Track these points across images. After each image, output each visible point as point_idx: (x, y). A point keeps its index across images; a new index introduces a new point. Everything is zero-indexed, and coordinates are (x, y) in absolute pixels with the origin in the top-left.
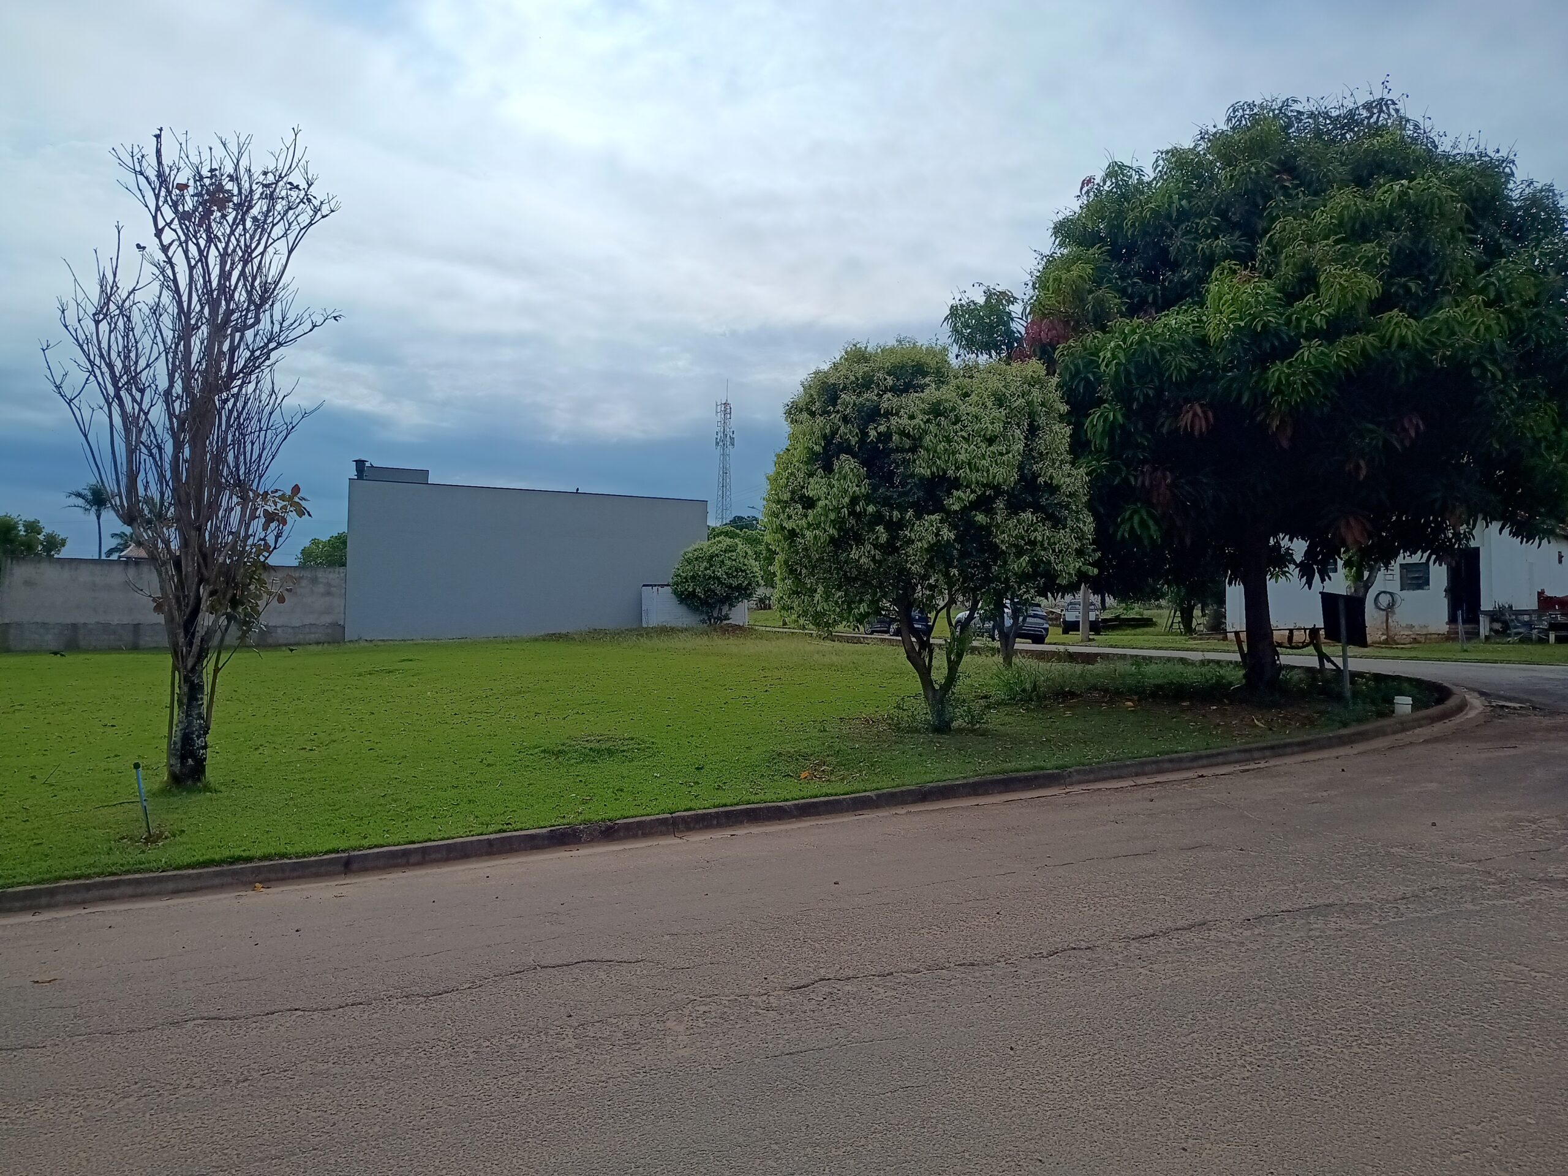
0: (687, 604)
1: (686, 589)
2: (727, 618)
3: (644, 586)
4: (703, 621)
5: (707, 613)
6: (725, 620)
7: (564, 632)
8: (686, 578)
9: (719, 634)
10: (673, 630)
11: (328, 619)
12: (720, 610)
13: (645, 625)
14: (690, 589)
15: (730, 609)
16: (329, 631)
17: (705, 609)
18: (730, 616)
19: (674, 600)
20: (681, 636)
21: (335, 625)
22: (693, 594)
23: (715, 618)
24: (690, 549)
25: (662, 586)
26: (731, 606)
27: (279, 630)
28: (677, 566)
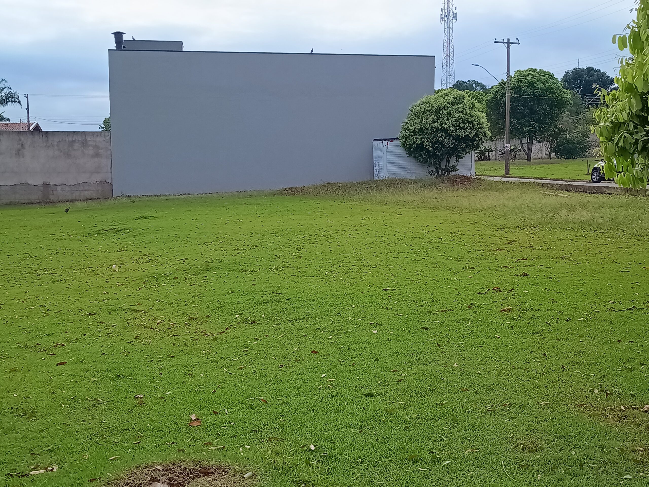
0: (415, 157)
1: (414, 142)
2: (454, 169)
3: (375, 140)
4: (431, 173)
5: (435, 164)
6: (452, 171)
7: (300, 186)
8: (414, 131)
9: (448, 185)
10: (402, 182)
11: (97, 178)
12: (448, 161)
13: (376, 178)
14: (419, 142)
15: (457, 161)
16: (100, 188)
17: (433, 161)
18: (458, 167)
19: (404, 153)
20: (411, 188)
21: (103, 183)
22: (421, 147)
23: (443, 170)
24: (418, 103)
25: (392, 140)
26: (459, 157)
27: (59, 188)
28: (406, 120)
